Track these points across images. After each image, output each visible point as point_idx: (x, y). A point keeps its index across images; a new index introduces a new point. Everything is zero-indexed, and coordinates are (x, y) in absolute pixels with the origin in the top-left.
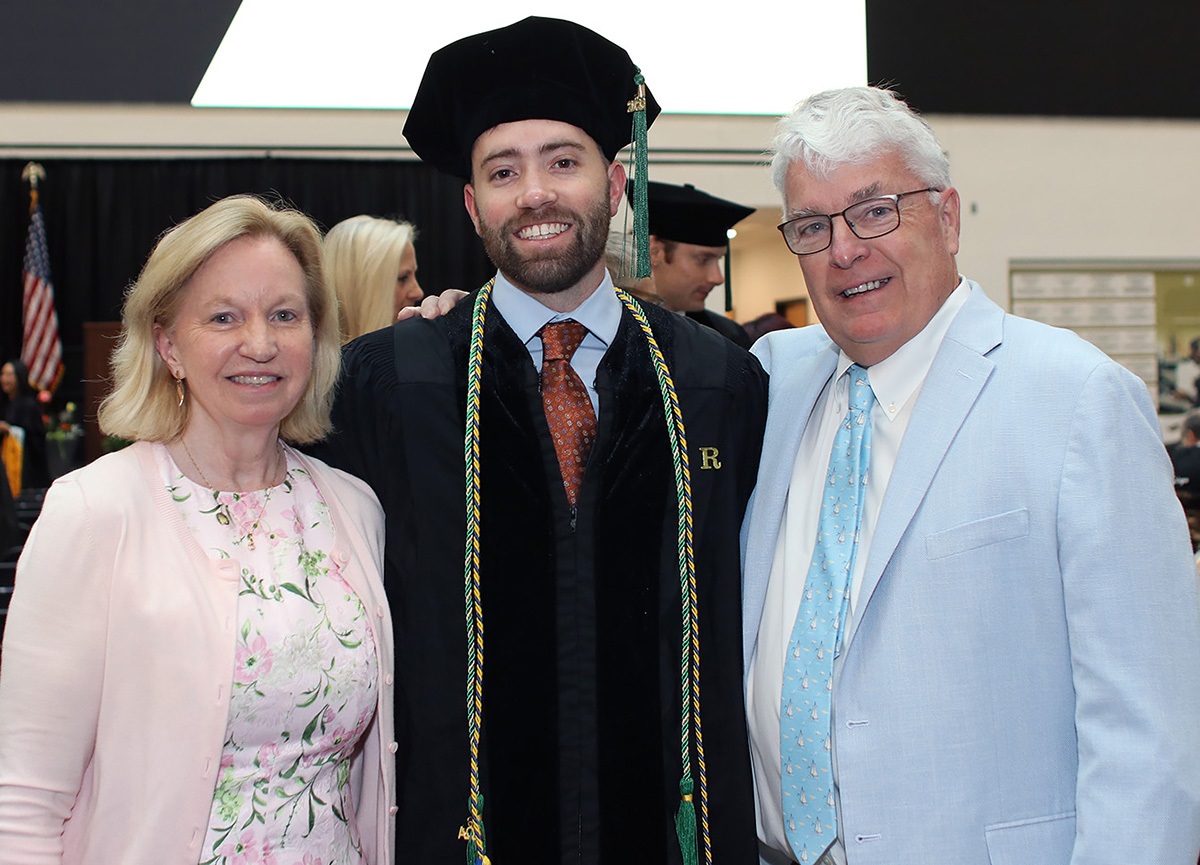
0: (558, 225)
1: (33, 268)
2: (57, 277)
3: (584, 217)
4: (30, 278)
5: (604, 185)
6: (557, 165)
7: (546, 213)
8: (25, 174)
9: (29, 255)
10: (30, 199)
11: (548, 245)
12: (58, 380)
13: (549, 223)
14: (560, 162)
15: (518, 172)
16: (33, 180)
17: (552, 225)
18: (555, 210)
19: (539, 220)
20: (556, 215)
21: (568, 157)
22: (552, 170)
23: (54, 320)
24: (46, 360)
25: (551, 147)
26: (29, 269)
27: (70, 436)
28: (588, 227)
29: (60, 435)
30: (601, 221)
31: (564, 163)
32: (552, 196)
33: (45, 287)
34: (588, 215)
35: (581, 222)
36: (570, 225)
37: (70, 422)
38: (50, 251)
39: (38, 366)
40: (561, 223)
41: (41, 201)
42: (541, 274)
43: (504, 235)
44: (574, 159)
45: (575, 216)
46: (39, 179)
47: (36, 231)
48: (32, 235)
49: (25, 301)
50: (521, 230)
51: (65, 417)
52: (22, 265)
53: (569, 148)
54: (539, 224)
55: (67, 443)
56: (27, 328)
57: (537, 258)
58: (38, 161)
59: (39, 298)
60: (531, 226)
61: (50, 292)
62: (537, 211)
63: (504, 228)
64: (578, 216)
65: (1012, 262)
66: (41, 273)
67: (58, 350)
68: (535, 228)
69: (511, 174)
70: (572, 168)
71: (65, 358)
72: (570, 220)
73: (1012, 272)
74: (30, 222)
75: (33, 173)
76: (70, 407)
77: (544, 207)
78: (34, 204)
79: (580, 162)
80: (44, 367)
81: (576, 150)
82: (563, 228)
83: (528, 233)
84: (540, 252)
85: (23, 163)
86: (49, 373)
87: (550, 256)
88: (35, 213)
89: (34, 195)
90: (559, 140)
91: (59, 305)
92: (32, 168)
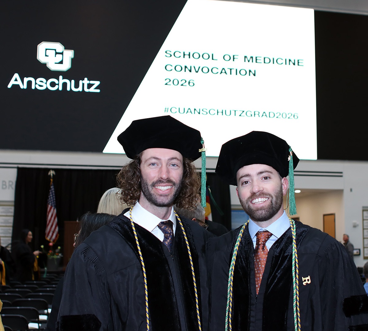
0: (264, 198)
1: (50, 203)
2: (58, 206)
3: (273, 195)
4: (50, 206)
5: (280, 185)
6: (263, 179)
7: (260, 195)
8: (49, 174)
9: (49, 199)
10: (51, 181)
11: (261, 205)
12: (57, 239)
13: (261, 198)
14: (265, 178)
15: (251, 181)
16: (52, 175)
17: (262, 198)
18: (263, 193)
19: (258, 197)
20: (263, 195)
21: (267, 176)
22: (262, 181)
23: (56, 220)
24: (53, 232)
25: (261, 173)
26: (49, 204)
27: (58, 257)
28: (274, 199)
29: (55, 257)
30: (279, 196)
31: (266, 178)
32: (261, 189)
33: (54, 209)
34: (274, 195)
35: (272, 197)
36: (269, 198)
37: (59, 253)
38: (56, 198)
39: (51, 234)
40: (265, 198)
41: (53, 182)
42: (259, 215)
43: (247, 203)
44: (269, 177)
45: (270, 195)
46: (53, 174)
47: (52, 191)
48: (50, 193)
49: (47, 214)
50: (252, 201)
51: (57, 251)
52: (47, 202)
53: (267, 173)
54: (258, 198)
55: (57, 259)
56: (48, 222)
57: (258, 210)
58: (53, 169)
59: (52, 213)
60: (255, 199)
61: (55, 211)
62: (257, 194)
63: (247, 200)
64: (271, 195)
65: (363, 207)
66: (53, 205)
67: (57, 229)
68: (257, 199)
69: (249, 182)
70: (268, 179)
71: (59, 232)
72: (268, 196)
73: (363, 211)
74: (50, 189)
75: (52, 173)
76: (59, 248)
77: (259, 193)
78: (52, 183)
79: (271, 177)
80: (53, 234)
81: (269, 174)
82: (266, 199)
83: (254, 201)
84: (259, 208)
85: (48, 170)
86: (54, 237)
87: (261, 209)
88: (52, 186)
89: (52, 180)
90: (263, 171)
91: (58, 215)
92: (51, 171)
